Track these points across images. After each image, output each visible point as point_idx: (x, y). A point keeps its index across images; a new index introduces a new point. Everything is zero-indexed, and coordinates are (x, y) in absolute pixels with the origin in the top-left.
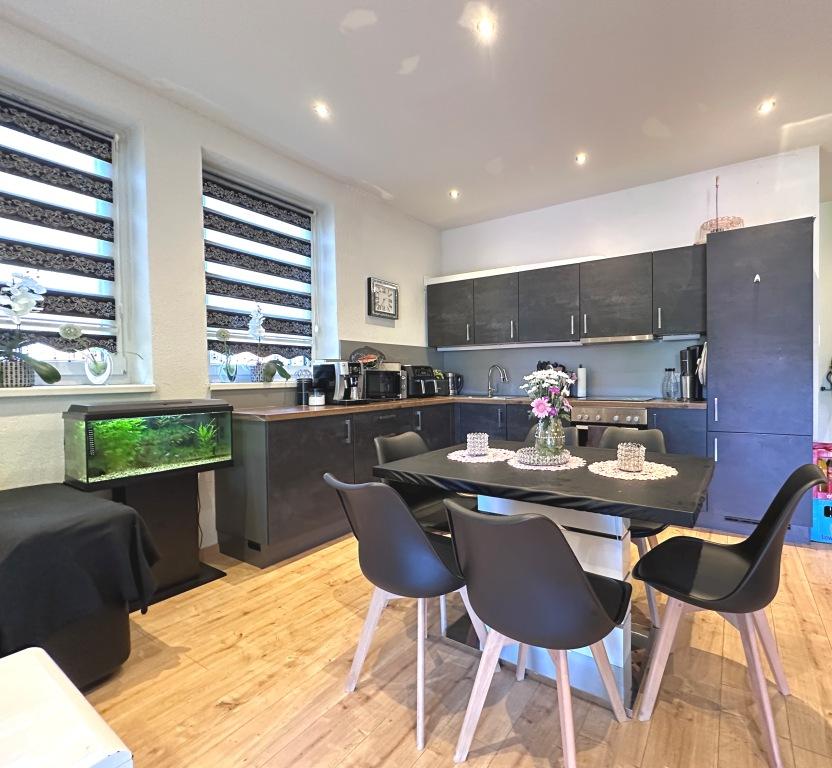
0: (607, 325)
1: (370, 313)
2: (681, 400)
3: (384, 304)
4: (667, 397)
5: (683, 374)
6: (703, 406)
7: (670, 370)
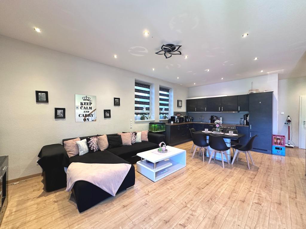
0: (227, 109)
1: (178, 106)
2: (244, 125)
3: (180, 105)
4: (241, 124)
5: (244, 120)
6: (248, 126)
7: (241, 119)
